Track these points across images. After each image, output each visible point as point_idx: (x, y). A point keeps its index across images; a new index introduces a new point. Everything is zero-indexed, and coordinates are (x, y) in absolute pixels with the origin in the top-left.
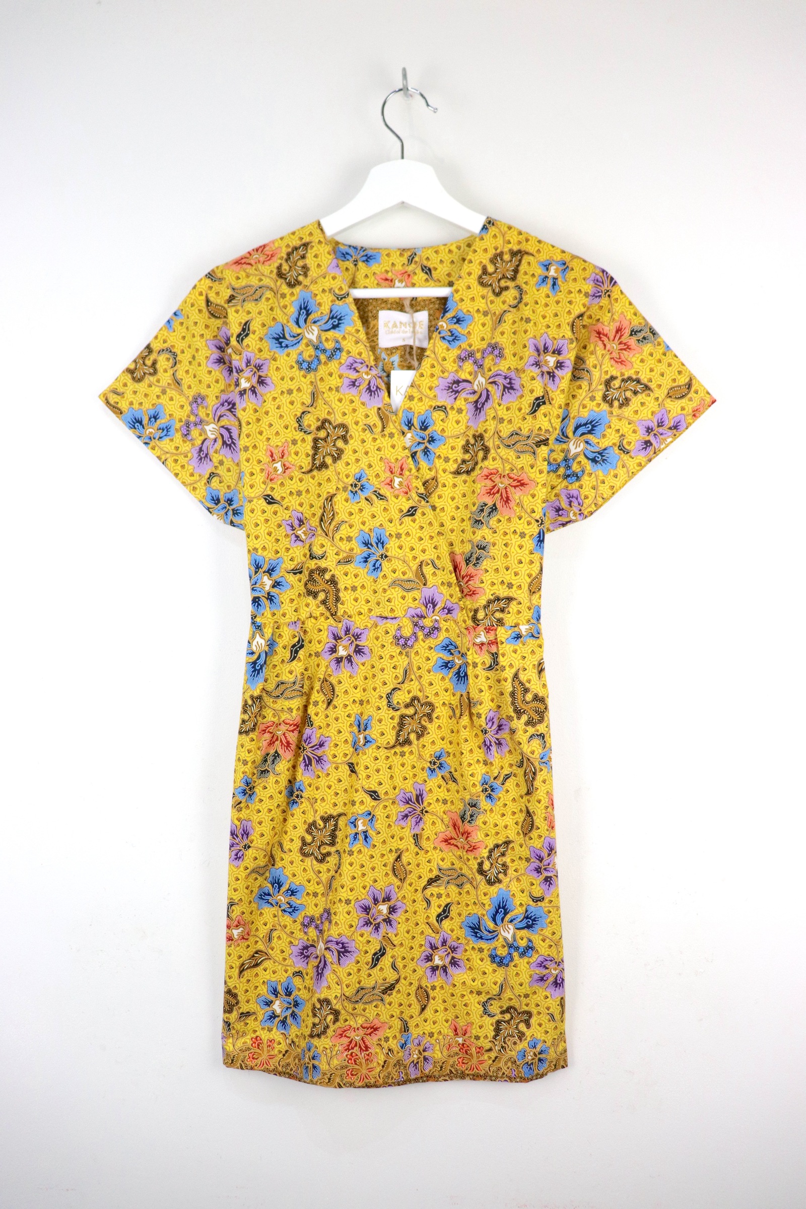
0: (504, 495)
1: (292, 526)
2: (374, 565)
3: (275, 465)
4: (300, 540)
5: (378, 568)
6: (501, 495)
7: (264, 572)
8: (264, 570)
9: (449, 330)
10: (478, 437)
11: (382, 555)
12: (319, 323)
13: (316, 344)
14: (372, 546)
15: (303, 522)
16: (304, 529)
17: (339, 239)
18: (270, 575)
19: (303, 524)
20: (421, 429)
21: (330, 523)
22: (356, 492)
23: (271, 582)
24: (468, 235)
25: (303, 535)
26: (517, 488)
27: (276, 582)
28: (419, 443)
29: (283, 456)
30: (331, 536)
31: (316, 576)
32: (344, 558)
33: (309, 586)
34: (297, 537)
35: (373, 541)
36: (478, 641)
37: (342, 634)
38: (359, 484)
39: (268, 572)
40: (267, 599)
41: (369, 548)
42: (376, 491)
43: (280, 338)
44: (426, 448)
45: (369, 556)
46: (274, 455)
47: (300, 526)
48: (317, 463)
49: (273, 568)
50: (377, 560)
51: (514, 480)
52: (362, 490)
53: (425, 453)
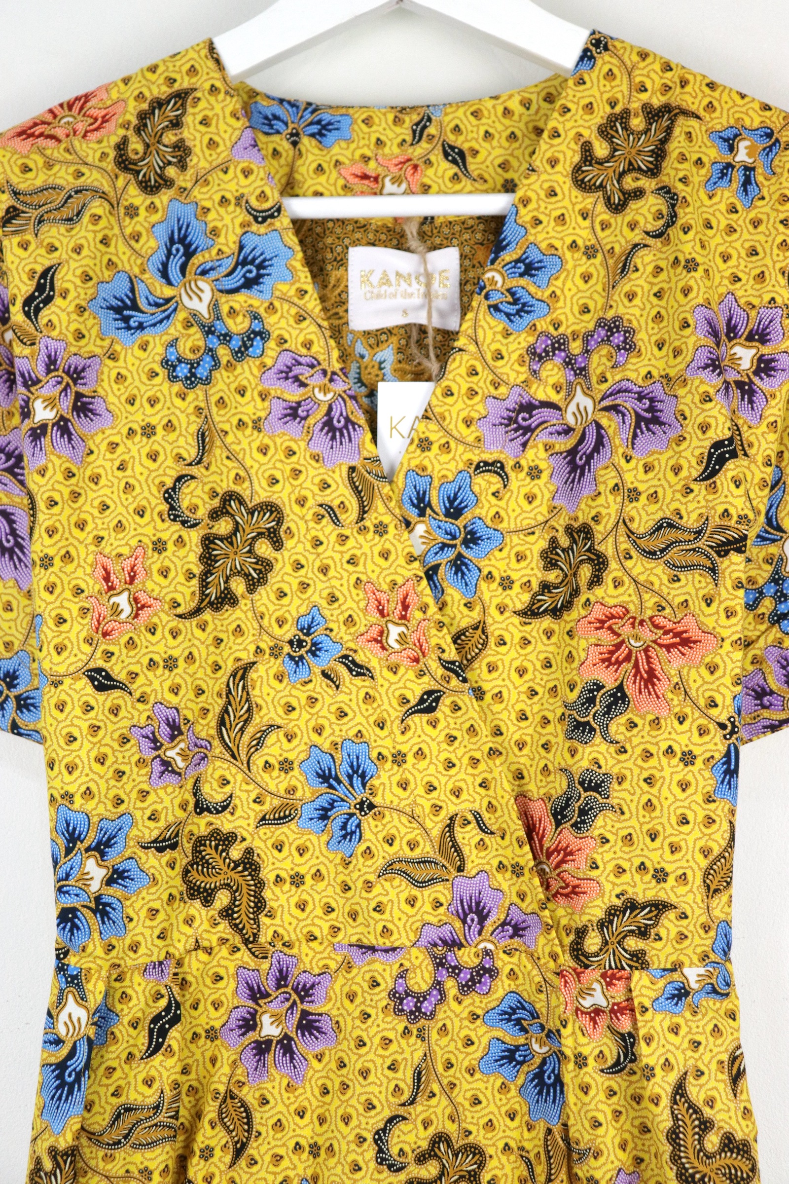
0: (643, 666)
1: (154, 740)
2: (344, 827)
3: (113, 600)
4: (173, 772)
5: (353, 833)
6: (636, 666)
7: (88, 850)
8: (86, 844)
9: (509, 290)
10: (579, 531)
11: (362, 803)
12: (213, 275)
13: (207, 322)
14: (339, 782)
15: (179, 729)
16: (182, 745)
17: (257, 83)
18: (103, 854)
19: (181, 733)
20: (448, 514)
21: (242, 730)
22: (301, 658)
23: (103, 872)
24: (549, 74)
25: (179, 759)
26: (674, 651)
27: (115, 871)
28: (444, 546)
29: (132, 579)
30: (244, 758)
31: (209, 852)
32: (275, 810)
33: (196, 877)
34: (166, 764)
35: (343, 771)
36: (587, 1003)
37: (269, 985)
38: (308, 639)
39: (97, 848)
40: (95, 911)
41: (331, 787)
42: (346, 657)
43: (127, 308)
44: (460, 556)
45: (332, 805)
46: (113, 577)
47: (173, 738)
48: (213, 591)
49: (109, 839)
50: (351, 815)
51: (666, 633)
52: (314, 654)
53: (458, 570)
